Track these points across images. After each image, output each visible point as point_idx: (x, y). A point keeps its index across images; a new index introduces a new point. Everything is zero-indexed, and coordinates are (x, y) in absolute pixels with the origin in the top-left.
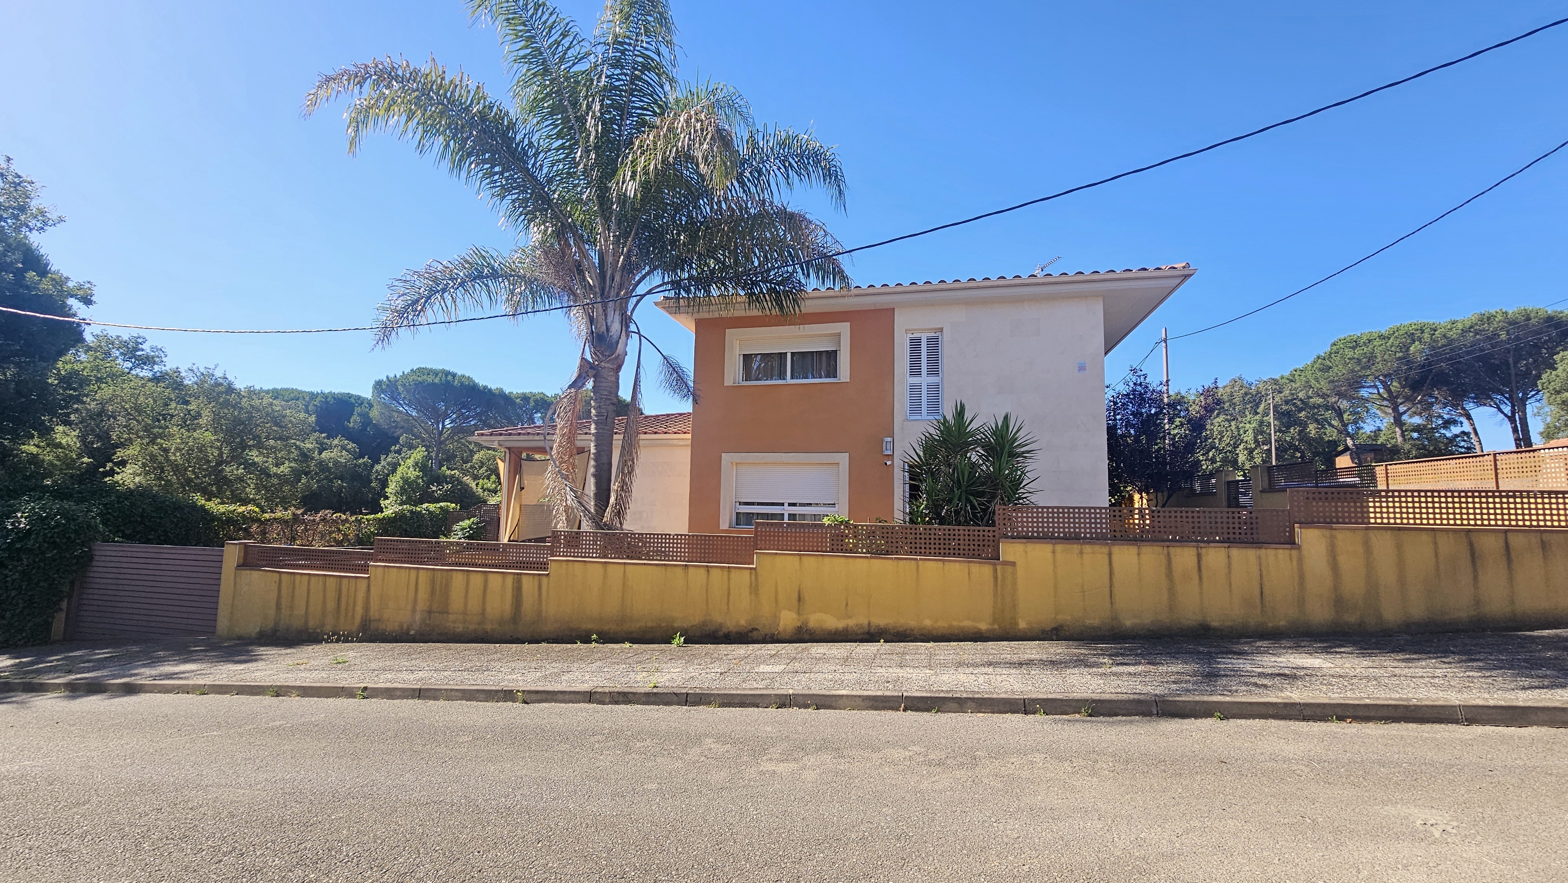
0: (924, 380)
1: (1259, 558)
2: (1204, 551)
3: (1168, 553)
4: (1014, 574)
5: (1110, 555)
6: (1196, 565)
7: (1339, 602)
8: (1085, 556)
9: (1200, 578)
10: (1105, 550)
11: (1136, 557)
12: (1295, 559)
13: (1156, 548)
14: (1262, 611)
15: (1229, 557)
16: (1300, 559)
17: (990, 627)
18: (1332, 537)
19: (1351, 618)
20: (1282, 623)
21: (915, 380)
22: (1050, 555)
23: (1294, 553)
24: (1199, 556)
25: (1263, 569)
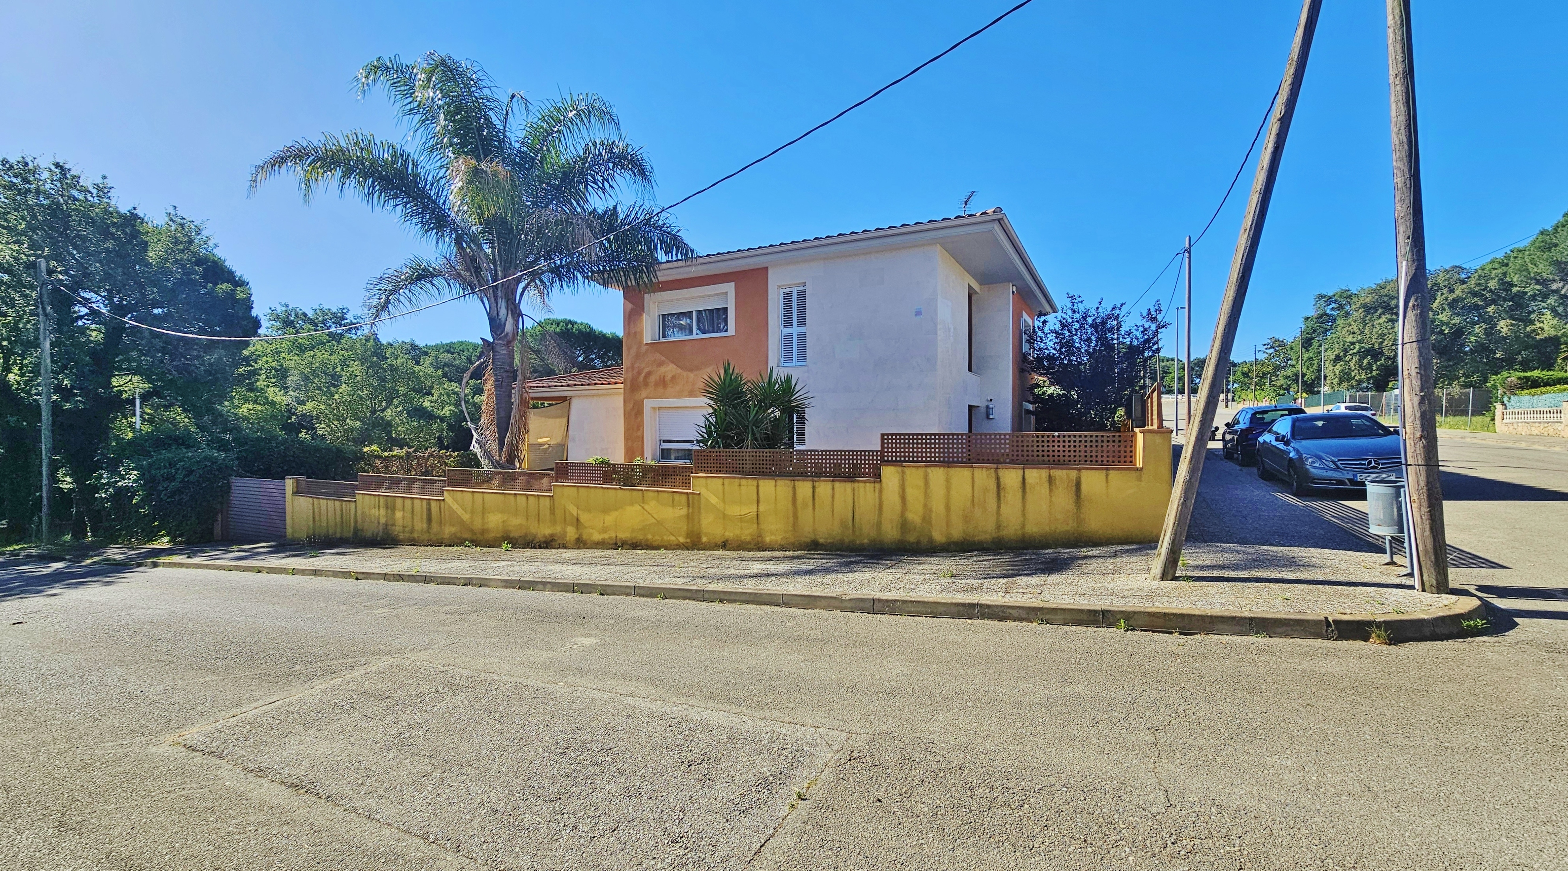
0: (795, 330)
1: (854, 490)
2: (817, 484)
3: (794, 485)
4: (699, 501)
5: (758, 486)
6: (811, 495)
7: (904, 525)
8: (742, 487)
9: (814, 505)
10: (755, 483)
11: (773, 488)
12: (877, 491)
13: (786, 481)
14: (853, 530)
15: (833, 488)
16: (881, 491)
17: (685, 541)
18: (903, 473)
19: (912, 538)
20: (866, 541)
21: (788, 331)
22: (721, 487)
23: (877, 485)
24: (814, 487)
25: (856, 498)
